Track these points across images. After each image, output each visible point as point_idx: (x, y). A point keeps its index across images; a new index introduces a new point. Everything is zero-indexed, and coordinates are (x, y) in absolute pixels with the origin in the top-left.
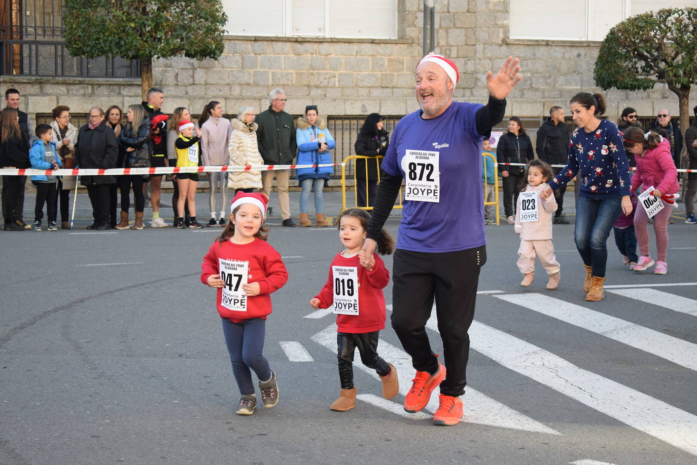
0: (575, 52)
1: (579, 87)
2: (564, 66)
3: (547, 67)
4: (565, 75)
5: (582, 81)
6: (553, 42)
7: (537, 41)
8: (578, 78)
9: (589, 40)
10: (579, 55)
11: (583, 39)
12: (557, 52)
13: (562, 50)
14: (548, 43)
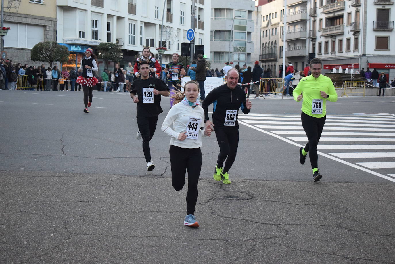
0: (17, 51)
1: (18, 60)
2: (15, 54)
3: (11, 54)
4: (15, 57)
5: (19, 59)
6: (13, 48)
7: (9, 47)
8: (18, 58)
9: (19, 47)
10: (18, 52)
11: (17, 47)
12: (13, 51)
13: (14, 50)
14: (11, 48)
